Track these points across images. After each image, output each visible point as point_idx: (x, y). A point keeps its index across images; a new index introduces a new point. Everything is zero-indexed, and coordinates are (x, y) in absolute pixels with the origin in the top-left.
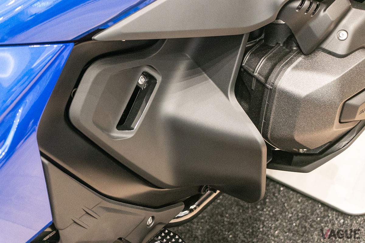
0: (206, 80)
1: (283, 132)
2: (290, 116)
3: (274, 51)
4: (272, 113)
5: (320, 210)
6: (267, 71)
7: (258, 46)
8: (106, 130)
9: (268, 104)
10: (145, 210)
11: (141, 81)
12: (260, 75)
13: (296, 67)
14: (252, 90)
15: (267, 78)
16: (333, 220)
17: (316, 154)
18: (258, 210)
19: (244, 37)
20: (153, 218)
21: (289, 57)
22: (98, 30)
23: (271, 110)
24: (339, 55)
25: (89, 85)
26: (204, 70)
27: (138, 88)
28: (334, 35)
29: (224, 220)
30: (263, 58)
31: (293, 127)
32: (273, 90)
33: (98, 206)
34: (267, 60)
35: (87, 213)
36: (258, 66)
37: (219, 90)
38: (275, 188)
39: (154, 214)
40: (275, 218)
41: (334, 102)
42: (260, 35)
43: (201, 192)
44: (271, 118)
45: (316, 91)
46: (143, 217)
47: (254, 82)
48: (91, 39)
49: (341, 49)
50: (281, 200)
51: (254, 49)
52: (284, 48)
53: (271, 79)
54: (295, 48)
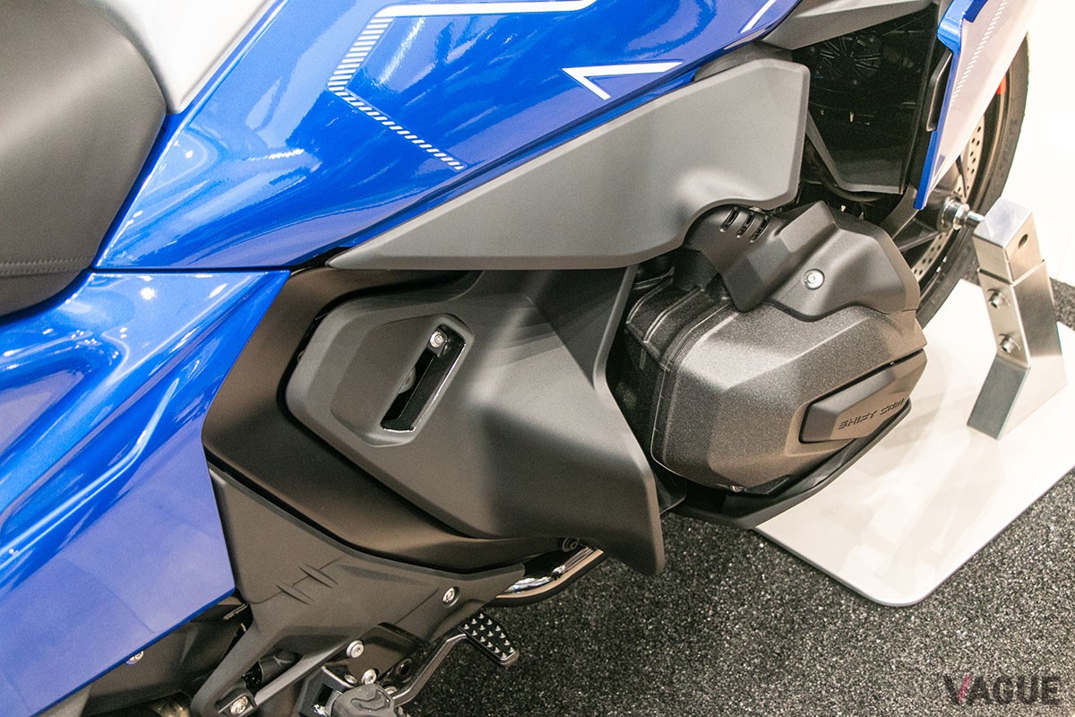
0: (557, 346)
1: (689, 453)
2: (701, 426)
3: (686, 300)
4: (670, 416)
5: (825, 590)
6: (666, 338)
7: (659, 289)
8: (360, 429)
9: (662, 401)
10: (438, 575)
11: (436, 340)
12: (654, 344)
13: (719, 336)
14: (640, 370)
15: (663, 350)
16: (847, 612)
17: (765, 496)
18: (711, 581)
19: (627, 272)
20: (457, 590)
21: (710, 314)
22: (337, 249)
23: (667, 411)
24: (806, 316)
25: (328, 344)
26: (557, 329)
27: (428, 353)
28: (800, 277)
29: (643, 595)
30: (662, 314)
31: (706, 445)
32: (672, 374)
33: (336, 563)
34: (669, 317)
35: (310, 575)
36: (651, 327)
37: (577, 367)
38: (749, 542)
39: (459, 583)
40: (739, 600)
41: (785, 405)
42: (667, 270)
43: (561, 547)
44: (668, 426)
45: (749, 381)
46: (434, 589)
47: (643, 356)
48: (322, 265)
49: (810, 306)
50: (756, 566)
51: (650, 295)
52: (707, 296)
53: (671, 353)
54: (724, 298)
